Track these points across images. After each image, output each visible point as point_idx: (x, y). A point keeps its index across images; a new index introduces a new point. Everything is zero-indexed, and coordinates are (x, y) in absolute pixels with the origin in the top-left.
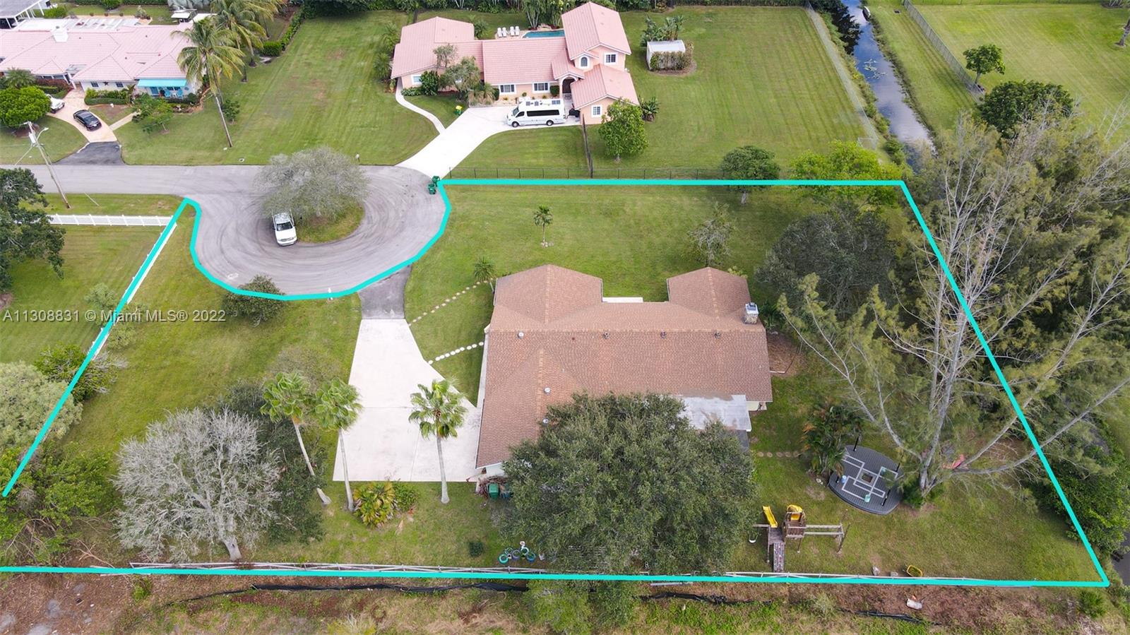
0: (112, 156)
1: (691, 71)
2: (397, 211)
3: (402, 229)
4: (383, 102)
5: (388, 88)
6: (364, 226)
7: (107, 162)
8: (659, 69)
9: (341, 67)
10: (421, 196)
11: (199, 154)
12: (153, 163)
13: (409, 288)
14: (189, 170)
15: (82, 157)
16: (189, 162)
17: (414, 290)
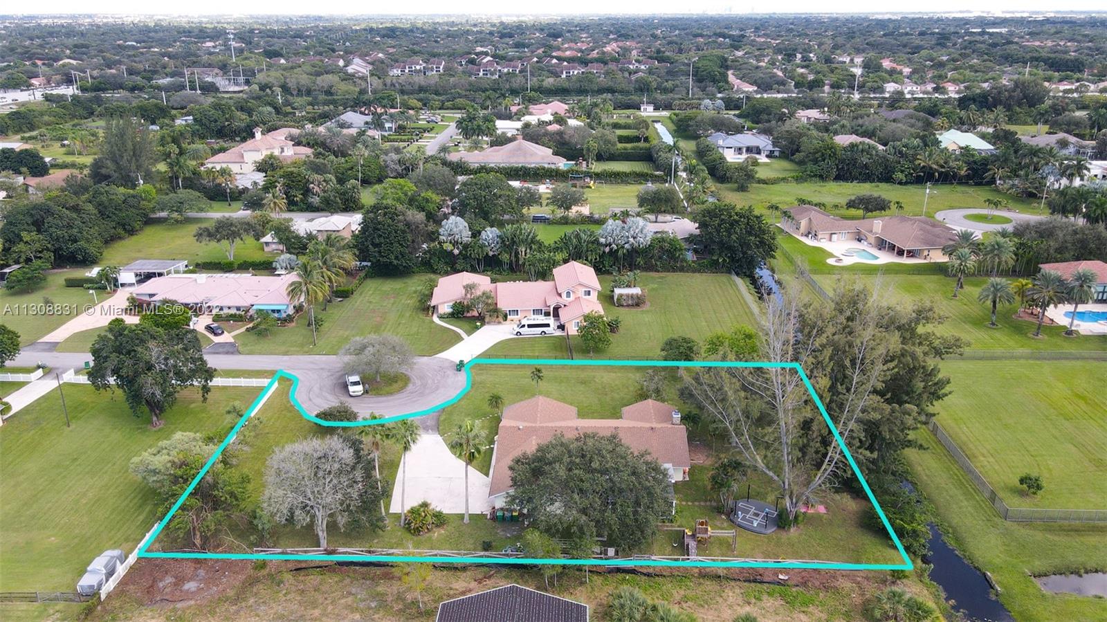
0: (231, 350)
1: (647, 307)
2: (433, 380)
3: (437, 388)
4: (424, 322)
5: (428, 314)
6: (410, 387)
7: (227, 353)
8: (623, 306)
9: (393, 304)
10: (451, 372)
11: (292, 349)
12: (260, 354)
13: (442, 419)
14: (286, 358)
15: (211, 351)
16: (286, 354)
17: (445, 420)
